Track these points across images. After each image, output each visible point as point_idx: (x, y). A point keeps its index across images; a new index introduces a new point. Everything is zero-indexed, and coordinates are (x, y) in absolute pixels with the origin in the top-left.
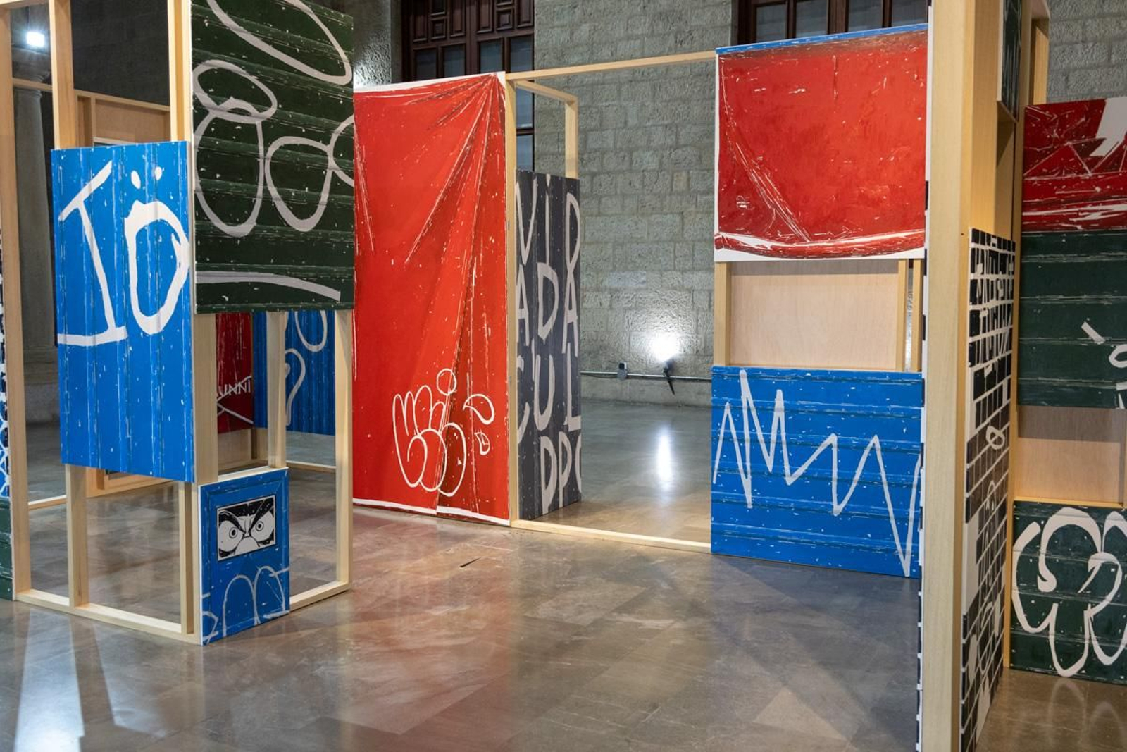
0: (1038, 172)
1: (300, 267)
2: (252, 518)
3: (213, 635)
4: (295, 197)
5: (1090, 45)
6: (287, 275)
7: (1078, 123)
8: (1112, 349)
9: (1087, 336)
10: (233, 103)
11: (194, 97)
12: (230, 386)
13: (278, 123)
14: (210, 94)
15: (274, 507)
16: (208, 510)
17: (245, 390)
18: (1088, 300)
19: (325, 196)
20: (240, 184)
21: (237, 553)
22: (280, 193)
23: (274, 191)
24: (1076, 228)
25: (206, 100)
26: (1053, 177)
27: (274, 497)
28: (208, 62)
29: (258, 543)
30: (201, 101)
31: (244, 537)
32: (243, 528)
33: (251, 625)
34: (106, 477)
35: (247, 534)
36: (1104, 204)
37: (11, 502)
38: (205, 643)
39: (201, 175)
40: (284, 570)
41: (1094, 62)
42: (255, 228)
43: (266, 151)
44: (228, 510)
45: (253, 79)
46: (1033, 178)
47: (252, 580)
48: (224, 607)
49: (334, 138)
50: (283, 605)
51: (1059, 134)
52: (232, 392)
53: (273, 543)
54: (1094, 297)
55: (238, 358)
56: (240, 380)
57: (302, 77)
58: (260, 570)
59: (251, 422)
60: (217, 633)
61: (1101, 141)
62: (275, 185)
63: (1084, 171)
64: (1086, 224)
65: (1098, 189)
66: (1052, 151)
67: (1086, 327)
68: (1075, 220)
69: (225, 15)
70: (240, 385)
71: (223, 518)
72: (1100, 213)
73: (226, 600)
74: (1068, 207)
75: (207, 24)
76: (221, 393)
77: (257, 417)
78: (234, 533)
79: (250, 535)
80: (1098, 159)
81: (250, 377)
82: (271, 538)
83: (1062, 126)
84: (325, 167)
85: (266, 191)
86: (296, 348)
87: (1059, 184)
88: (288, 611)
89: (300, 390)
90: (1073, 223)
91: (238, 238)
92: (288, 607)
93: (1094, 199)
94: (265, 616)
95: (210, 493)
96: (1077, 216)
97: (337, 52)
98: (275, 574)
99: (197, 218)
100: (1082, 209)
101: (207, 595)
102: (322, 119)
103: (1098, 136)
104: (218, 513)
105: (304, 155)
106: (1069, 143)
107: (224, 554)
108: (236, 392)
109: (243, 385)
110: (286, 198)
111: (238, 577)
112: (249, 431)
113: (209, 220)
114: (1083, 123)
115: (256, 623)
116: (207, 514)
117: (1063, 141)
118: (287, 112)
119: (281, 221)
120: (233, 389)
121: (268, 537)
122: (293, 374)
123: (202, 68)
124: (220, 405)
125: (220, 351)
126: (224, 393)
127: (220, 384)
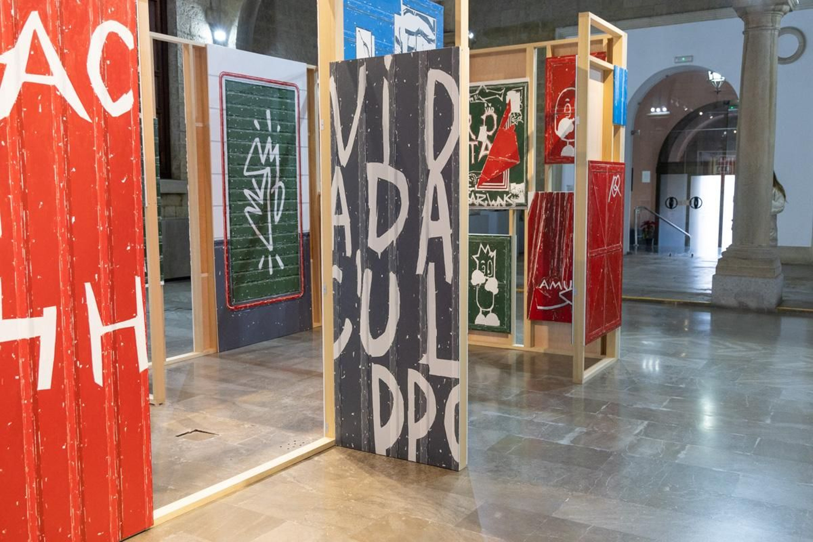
76: (565, 287)
124: (563, 298)
125: (566, 249)
126: (568, 288)
127: (564, 279)
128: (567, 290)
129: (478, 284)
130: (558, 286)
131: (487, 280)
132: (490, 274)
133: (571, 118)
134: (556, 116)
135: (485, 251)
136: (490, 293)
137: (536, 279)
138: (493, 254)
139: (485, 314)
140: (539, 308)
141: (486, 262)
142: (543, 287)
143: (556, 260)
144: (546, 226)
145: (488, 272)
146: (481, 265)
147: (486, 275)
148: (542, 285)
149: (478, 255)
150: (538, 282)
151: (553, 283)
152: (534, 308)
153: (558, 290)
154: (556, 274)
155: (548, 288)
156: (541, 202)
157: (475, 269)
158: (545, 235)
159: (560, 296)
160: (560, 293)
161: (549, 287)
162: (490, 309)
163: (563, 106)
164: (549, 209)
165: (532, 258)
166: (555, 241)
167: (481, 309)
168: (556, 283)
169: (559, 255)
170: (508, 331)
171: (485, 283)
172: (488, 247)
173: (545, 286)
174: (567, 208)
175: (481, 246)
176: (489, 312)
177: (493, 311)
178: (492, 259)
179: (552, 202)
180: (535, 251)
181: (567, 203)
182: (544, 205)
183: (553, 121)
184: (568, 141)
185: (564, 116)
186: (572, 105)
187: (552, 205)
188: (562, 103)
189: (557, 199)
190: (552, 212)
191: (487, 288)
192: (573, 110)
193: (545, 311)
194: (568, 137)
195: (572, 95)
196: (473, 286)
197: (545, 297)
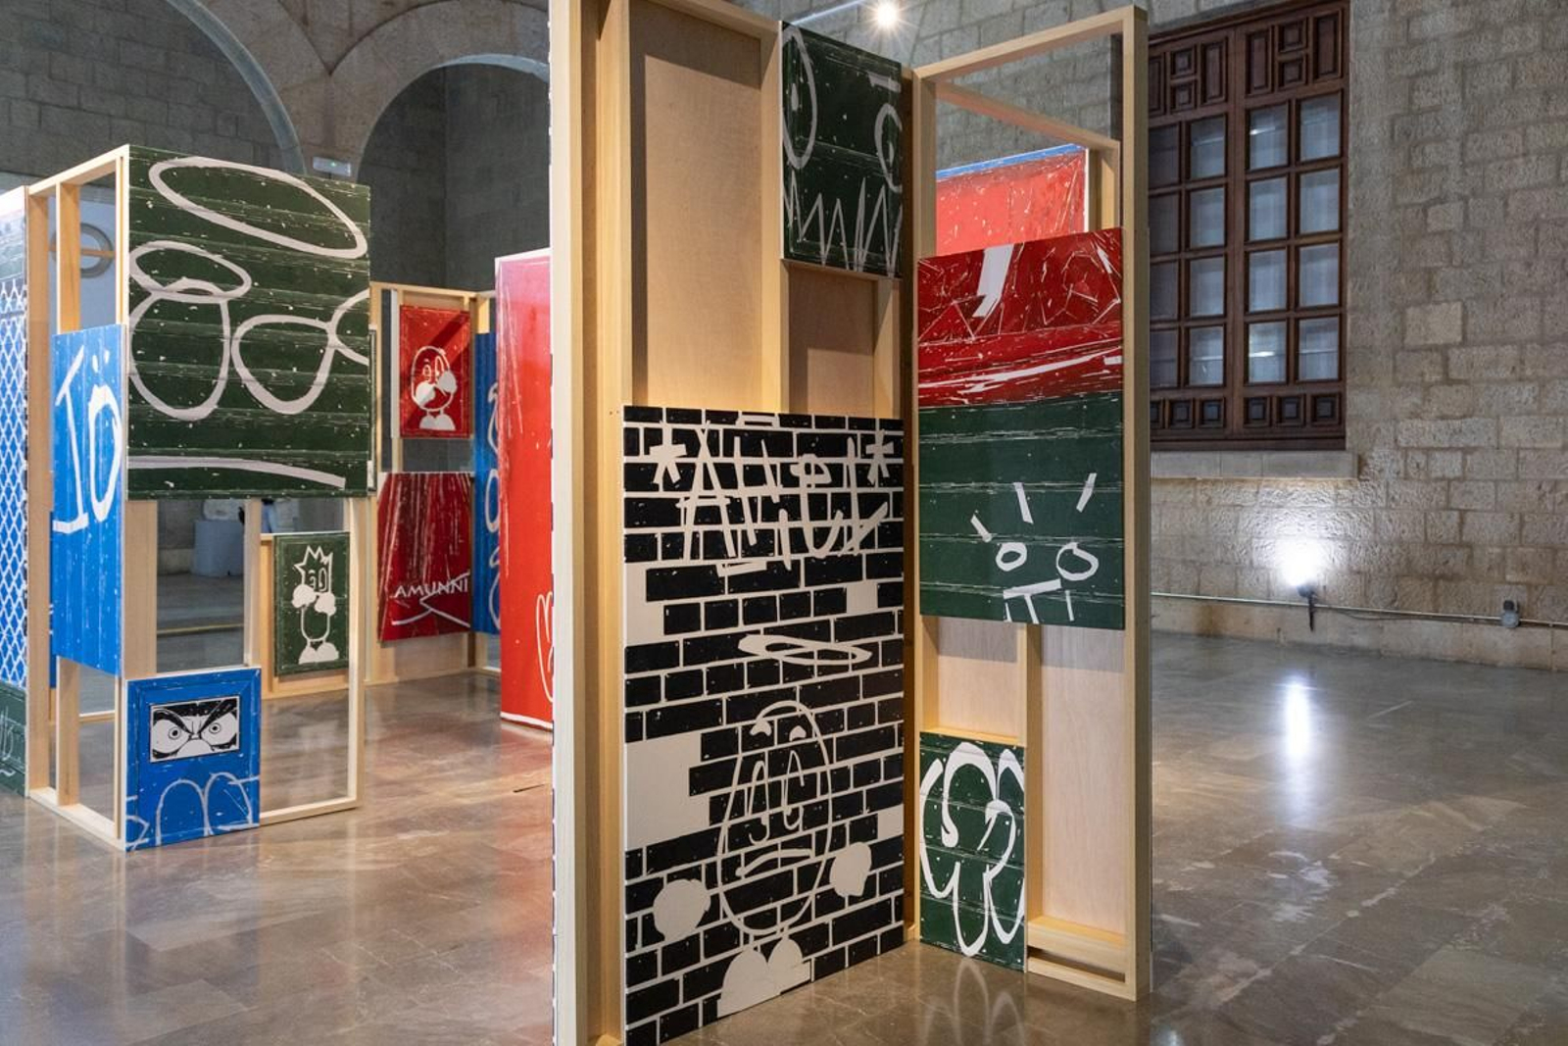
0: (931, 339)
1: (282, 452)
2: (204, 719)
3: (139, 842)
4: (276, 378)
5: (1534, 158)
6: (262, 460)
7: (962, 279)
8: (999, 548)
9: (976, 532)
10: (185, 283)
11: (131, 279)
12: (440, 584)
13: (252, 302)
14: (152, 276)
15: (238, 708)
16: (138, 706)
17: (460, 589)
18: (976, 488)
19: (322, 376)
20: (194, 366)
21: (179, 755)
22: (253, 374)
23: (244, 373)
24: (963, 403)
25: (145, 281)
26: (943, 342)
27: (238, 698)
28: (150, 243)
29: (212, 746)
30: (140, 283)
31: (190, 739)
32: (190, 729)
33: (200, 835)
35: (196, 736)
36: (987, 373)
37: (27, 693)
38: (129, 850)
39: (136, 357)
40: (252, 779)
41: (1541, 179)
42: (214, 412)
43: (233, 332)
44: (169, 708)
45: (217, 258)
46: (926, 344)
47: (202, 787)
48: (158, 812)
49: (338, 314)
50: (250, 817)
51: (946, 290)
52: (443, 591)
53: (234, 747)
54: (981, 484)
55: (452, 553)
56: (453, 577)
57: (289, 253)
58: (214, 776)
59: (467, 625)
60: (147, 840)
61: (982, 298)
62: (247, 365)
63: (968, 335)
64: (972, 397)
65: (981, 356)
66: (941, 310)
67: (975, 521)
68: (962, 392)
69: (178, 196)
70: (453, 583)
71: (159, 716)
72: (983, 384)
73: (161, 805)
74: (957, 377)
75: (151, 206)
76: (427, 591)
77: (473, 619)
78: (175, 733)
79: (200, 738)
80: (979, 319)
81: (467, 574)
82: (233, 742)
83: (948, 283)
84: (324, 346)
85: (232, 372)
87: (946, 349)
88: (257, 825)
90: (960, 396)
91: (190, 422)
92: (256, 819)
93: (978, 367)
94: (220, 827)
95: (142, 689)
96: (964, 388)
97: (344, 225)
98: (239, 782)
99: (131, 402)
100: (968, 379)
101: (134, 798)
102: (319, 295)
103: (980, 293)
104: (153, 710)
105: (290, 333)
106: (955, 302)
107: (159, 755)
108: (447, 591)
109: (458, 583)
110: (264, 381)
111: (179, 781)
112: (465, 636)
113: (147, 403)
114: (966, 278)
115: (206, 834)
116: (136, 712)
117: (950, 300)
118: (266, 290)
119: (256, 404)
120: (444, 587)
121: (228, 740)
123: (142, 250)
124: (425, 605)
125: (428, 545)
126: (431, 591)
127: (426, 581)
128: (430, 594)
129: (304, 605)
130: (419, 591)
131: (318, 597)
132: (323, 587)
133: (431, 383)
134: (413, 377)
135: (316, 556)
136: (324, 615)
137: (390, 587)
138: (328, 559)
139: (316, 646)
140: (394, 623)
141: (317, 572)
142: (399, 595)
143: (415, 559)
144: (401, 517)
145: (320, 585)
146: (308, 576)
147: (317, 590)
148: (398, 593)
149: (304, 563)
150: (393, 590)
151: (412, 588)
152: (388, 623)
153: (419, 596)
154: (415, 577)
155: (405, 596)
156: (396, 486)
157: (299, 583)
158: (401, 528)
159: (422, 603)
160: (422, 600)
161: (407, 594)
162: (323, 638)
163: (421, 368)
164: (406, 495)
165: (384, 559)
166: (414, 534)
167: (309, 640)
168: (416, 587)
169: (419, 551)
171: (315, 602)
172: (320, 550)
173: (402, 594)
174: (428, 492)
175: (309, 549)
176: (321, 642)
177: (328, 640)
178: (326, 567)
179: (410, 484)
180: (388, 551)
181: (427, 486)
182: (399, 489)
183: (409, 384)
184: (429, 410)
185: (423, 379)
186: (433, 368)
187: (409, 489)
188: (420, 364)
189: (416, 481)
190: (409, 499)
191: (318, 608)
192: (434, 373)
193: (402, 626)
194: (429, 405)
195: (431, 355)
196: (296, 609)
197: (402, 608)
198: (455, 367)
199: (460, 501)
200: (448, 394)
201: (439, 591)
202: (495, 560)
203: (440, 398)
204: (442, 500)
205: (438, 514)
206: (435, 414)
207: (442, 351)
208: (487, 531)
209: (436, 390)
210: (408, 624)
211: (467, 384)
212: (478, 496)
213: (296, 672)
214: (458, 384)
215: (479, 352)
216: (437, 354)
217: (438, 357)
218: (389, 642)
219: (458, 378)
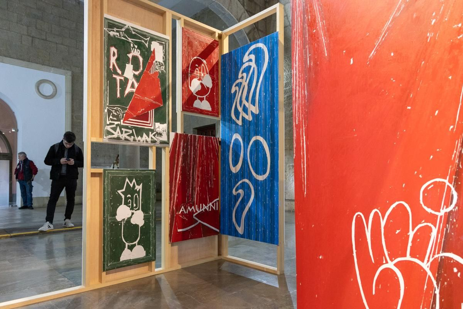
12: (204, 205)
17: (214, 208)
34: (104, 274)
52: (205, 210)
55: (210, 186)
56: (211, 201)
59: (218, 231)
70: (211, 204)
76: (197, 209)
77: (222, 227)
81: (218, 199)
86: (247, 178)
89: (250, 209)
108: (208, 209)
109: (213, 204)
112: (216, 236)
120: (206, 207)
122: (246, 197)
124: (196, 218)
125: (198, 180)
127: (197, 204)
128: (199, 212)
129: (124, 220)
130: (193, 209)
131: (133, 214)
132: (136, 207)
133: (199, 80)
134: (189, 75)
135: (131, 185)
136: (137, 226)
137: (176, 207)
138: (139, 188)
139: (131, 248)
140: (179, 230)
141: (132, 196)
142: (182, 212)
143: (190, 189)
144: (184, 161)
145: (135, 205)
146: (126, 199)
147: (132, 209)
148: (181, 211)
149: (124, 190)
150: (178, 209)
151: (189, 208)
152: (175, 231)
153: (193, 212)
154: (190, 201)
155: (185, 213)
156: (180, 141)
157: (121, 204)
158: (183, 169)
159: (194, 217)
160: (194, 215)
161: (186, 211)
162: (136, 242)
164: (185, 148)
165: (173, 189)
166: (190, 173)
167: (127, 244)
168: (191, 207)
169: (192, 184)
170: (153, 259)
171: (131, 217)
172: (134, 181)
173: (183, 212)
174: (197, 147)
175: (127, 180)
176: (135, 245)
177: (139, 244)
178: (138, 192)
179: (188, 141)
180: (175, 183)
181: (197, 144)
182: (182, 144)
183: (188, 78)
184: (198, 96)
185: (195, 77)
186: (200, 71)
187: (187, 145)
188: (193, 68)
189: (191, 140)
190: (187, 150)
191: (133, 221)
192: (200, 74)
193: (182, 232)
194: (198, 93)
195: (199, 63)
196: (118, 222)
197: (183, 220)
198: (212, 72)
199: (214, 155)
200: (208, 88)
201: (203, 209)
202: (236, 190)
203: (203, 90)
204: (205, 153)
205: (203, 161)
206: (202, 99)
207: (204, 61)
208: (230, 172)
209: (201, 84)
210: (187, 230)
211: (217, 85)
212: (224, 152)
213: (118, 268)
214: (213, 83)
215: (224, 64)
216: (202, 62)
217: (203, 65)
218: (175, 243)
219: (213, 80)
